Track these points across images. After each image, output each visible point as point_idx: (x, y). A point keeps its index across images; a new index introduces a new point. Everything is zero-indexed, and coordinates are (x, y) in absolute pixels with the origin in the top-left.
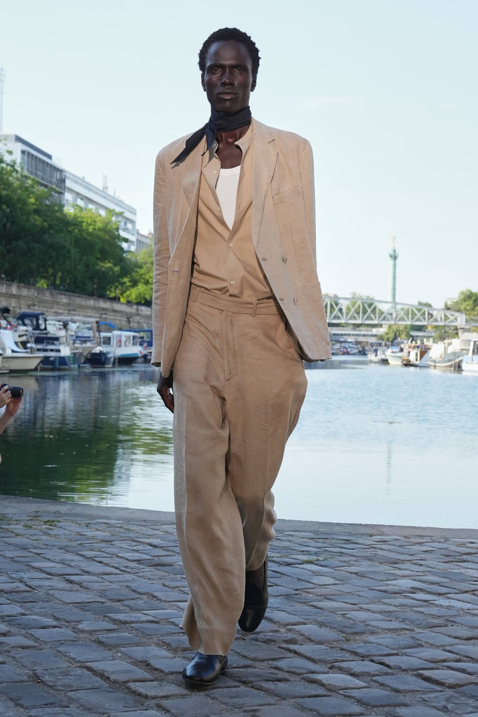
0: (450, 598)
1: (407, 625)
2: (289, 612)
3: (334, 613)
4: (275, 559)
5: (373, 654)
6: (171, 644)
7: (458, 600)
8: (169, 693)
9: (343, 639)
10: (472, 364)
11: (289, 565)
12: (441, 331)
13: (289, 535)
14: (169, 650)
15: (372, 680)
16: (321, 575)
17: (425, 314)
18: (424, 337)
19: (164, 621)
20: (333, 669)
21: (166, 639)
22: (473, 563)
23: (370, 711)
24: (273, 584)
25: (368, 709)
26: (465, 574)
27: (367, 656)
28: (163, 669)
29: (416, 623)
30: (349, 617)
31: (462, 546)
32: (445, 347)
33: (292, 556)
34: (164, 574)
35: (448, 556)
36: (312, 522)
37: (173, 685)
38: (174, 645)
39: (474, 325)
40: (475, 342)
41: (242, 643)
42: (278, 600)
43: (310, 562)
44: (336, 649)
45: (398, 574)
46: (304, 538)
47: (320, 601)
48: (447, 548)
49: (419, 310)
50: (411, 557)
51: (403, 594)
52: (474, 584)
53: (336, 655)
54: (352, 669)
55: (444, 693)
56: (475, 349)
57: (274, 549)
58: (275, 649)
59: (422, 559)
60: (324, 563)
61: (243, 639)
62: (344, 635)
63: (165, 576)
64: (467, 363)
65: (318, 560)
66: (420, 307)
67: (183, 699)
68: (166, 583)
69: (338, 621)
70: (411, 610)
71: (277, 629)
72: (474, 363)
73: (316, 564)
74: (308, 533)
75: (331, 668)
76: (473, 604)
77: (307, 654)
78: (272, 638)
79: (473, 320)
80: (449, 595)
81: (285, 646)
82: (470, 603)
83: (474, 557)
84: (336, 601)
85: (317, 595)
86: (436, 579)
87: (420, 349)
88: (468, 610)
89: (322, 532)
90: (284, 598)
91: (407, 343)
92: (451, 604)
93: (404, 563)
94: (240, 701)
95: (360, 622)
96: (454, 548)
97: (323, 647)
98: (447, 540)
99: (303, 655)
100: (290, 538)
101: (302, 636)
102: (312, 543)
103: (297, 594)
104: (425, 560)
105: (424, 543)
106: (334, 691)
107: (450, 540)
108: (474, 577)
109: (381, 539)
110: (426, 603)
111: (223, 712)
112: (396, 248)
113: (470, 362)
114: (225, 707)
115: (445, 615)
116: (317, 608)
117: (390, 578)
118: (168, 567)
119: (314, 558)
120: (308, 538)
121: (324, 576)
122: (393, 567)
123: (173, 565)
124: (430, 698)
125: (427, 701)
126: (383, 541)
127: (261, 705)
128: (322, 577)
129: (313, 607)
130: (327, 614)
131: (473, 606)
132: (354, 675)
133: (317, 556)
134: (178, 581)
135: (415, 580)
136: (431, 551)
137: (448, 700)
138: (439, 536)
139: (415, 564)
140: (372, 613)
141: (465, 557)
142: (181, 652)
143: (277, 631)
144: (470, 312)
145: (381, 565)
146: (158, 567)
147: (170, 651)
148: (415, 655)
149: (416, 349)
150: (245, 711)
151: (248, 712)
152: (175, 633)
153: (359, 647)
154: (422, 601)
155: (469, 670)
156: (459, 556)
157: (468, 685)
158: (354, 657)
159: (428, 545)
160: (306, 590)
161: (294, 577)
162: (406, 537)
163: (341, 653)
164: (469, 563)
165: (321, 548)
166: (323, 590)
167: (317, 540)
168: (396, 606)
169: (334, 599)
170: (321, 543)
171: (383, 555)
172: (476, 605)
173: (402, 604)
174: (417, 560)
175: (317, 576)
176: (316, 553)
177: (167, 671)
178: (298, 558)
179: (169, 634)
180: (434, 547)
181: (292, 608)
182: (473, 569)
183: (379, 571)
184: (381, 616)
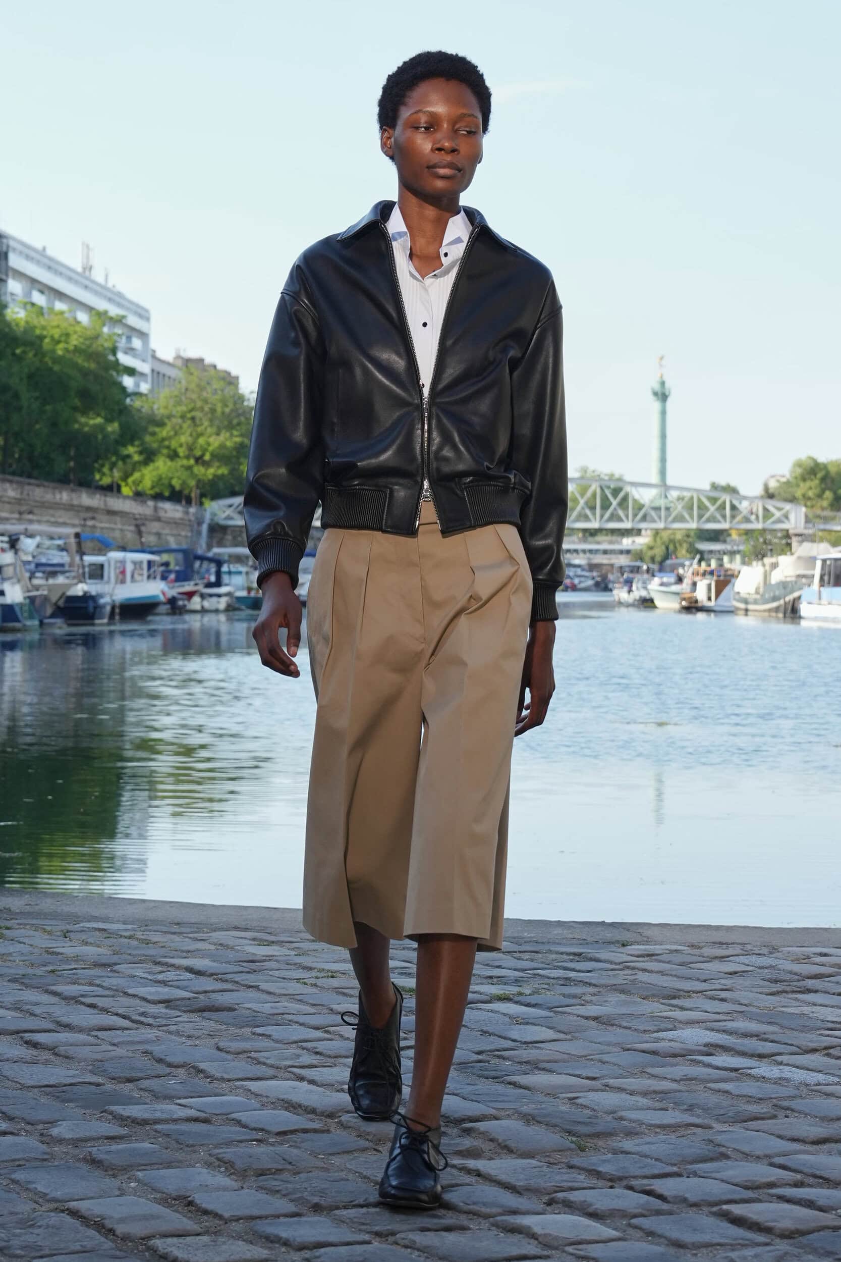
0: (781, 1063)
1: (698, 1116)
2: (466, 1096)
3: (555, 1096)
5: (632, 1174)
6: (233, 1163)
7: (797, 1067)
8: (232, 1257)
9: (573, 1146)
10: (820, 604)
12: (758, 540)
14: (231, 1174)
15: (630, 1225)
16: (527, 1024)
17: (725, 508)
18: (725, 553)
19: (220, 1117)
20: (554, 1205)
21: (225, 1153)
22: (827, 995)
26: (811, 1015)
27: (620, 1179)
28: (220, 1212)
29: (715, 1112)
30: (584, 1103)
31: (804, 961)
32: (766, 572)
34: (218, 1026)
35: (776, 981)
37: (240, 1243)
38: (239, 1165)
39: (822, 526)
40: (824, 561)
41: (374, 1158)
43: (504, 999)
44: (559, 1167)
45: (680, 1018)
47: (525, 1073)
48: (774, 967)
49: (713, 500)
50: (704, 984)
51: (690, 1057)
52: (828, 1036)
53: (558, 1178)
54: (590, 1205)
55: (772, 1248)
56: (825, 575)
59: (724, 987)
60: (533, 1000)
61: (375, 1150)
62: (574, 1139)
63: (220, 1030)
64: (810, 603)
65: (520, 994)
66: (715, 494)
68: (221, 1045)
69: (562, 1112)
70: (705, 1087)
72: (823, 602)
73: (516, 1003)
75: (549, 1203)
76: (826, 1074)
77: (503, 1178)
79: (818, 516)
80: (779, 1058)
81: (458, 1161)
82: (820, 1071)
83: (829, 982)
84: (557, 1074)
85: (520, 1063)
86: (753, 1027)
87: (715, 578)
88: (816, 1085)
89: (529, 940)
91: (691, 565)
92: (783, 1075)
93: (689, 997)
95: (605, 1113)
96: (787, 966)
97: (534, 1162)
98: (773, 950)
99: (494, 1178)
101: (491, 1143)
103: (480, 1061)
104: (732, 990)
105: (728, 957)
106: (556, 1248)
107: (780, 950)
108: (828, 1021)
109: (645, 950)
110: (733, 1074)
112: (665, 378)
113: (816, 600)
115: (773, 1096)
116: (521, 1087)
117: (663, 1026)
118: (225, 1013)
119: (512, 990)
121: (534, 1024)
122: (669, 1005)
123: (235, 1010)
124: (745, 1258)
126: (648, 955)
128: (530, 1028)
129: (512, 1086)
130: (541, 1098)
131: (824, 1077)
132: (594, 1215)
133: (520, 986)
134: (244, 1039)
135: (713, 1030)
136: (743, 972)
137: (780, 1260)
138: (758, 944)
139: (712, 998)
140: (628, 1095)
141: (810, 983)
142: (253, 1179)
144: (814, 502)
145: (645, 1002)
146: (206, 1014)
147: (232, 1177)
148: (714, 1175)
149: (708, 577)
152: (241, 1141)
153: (604, 1161)
154: (725, 1069)
155: (821, 1203)
156: (799, 981)
157: (819, 1231)
158: (594, 1181)
159: (737, 961)
160: (497, 1054)
161: (473, 1027)
162: (693, 946)
163: (569, 1173)
164: (818, 995)
165: (526, 970)
166: (531, 1051)
167: (518, 955)
168: (676, 1081)
169: (553, 1070)
170: (527, 960)
171: (648, 981)
172: (834, 1075)
173: (688, 1077)
174: (715, 990)
175: (519, 1026)
176: (516, 980)
177: (227, 1215)
178: (482, 991)
179: (229, 1143)
180: (748, 965)
181: (471, 1088)
182: (826, 1006)
183: (639, 1013)
184: (646, 1101)
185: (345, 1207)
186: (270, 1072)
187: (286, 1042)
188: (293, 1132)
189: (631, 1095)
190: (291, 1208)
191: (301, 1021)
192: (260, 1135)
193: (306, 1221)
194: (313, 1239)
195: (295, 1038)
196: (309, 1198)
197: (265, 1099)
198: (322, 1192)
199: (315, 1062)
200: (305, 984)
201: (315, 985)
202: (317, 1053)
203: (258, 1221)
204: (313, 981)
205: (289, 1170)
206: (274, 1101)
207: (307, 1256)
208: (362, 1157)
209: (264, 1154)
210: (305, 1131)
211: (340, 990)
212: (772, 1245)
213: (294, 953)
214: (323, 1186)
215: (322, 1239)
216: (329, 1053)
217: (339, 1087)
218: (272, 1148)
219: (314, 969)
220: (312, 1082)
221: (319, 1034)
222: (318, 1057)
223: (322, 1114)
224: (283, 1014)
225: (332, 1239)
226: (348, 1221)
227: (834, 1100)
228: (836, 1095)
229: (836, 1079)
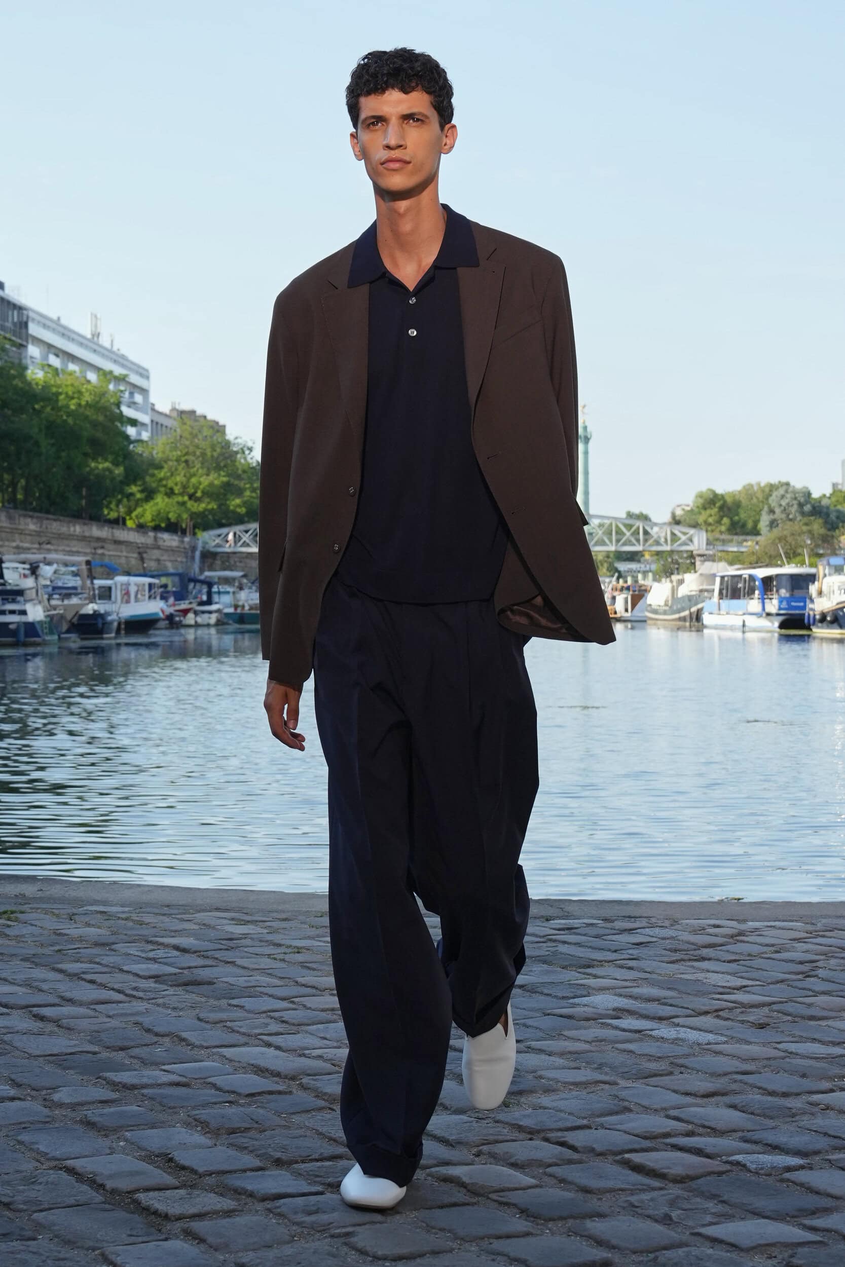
0: (678, 1025)
1: (606, 1074)
5: (548, 1128)
6: (208, 1123)
7: (691, 1028)
8: (205, 1209)
10: (719, 614)
12: (666, 560)
14: (206, 1133)
15: (545, 1174)
17: (638, 533)
18: (639, 572)
19: (198, 1081)
20: (482, 1157)
21: (201, 1114)
22: (718, 963)
23: (542, 1227)
25: (538, 1225)
26: (705, 981)
27: (538, 1132)
28: (196, 1168)
29: (621, 1070)
31: (700, 932)
32: (673, 588)
34: (198, 999)
35: (676, 951)
37: (212, 1195)
38: (214, 1124)
39: (720, 548)
40: (722, 578)
41: (328, 1116)
44: (486, 1121)
45: (592, 985)
48: (674, 938)
49: (629, 526)
50: (615, 954)
51: (601, 1021)
52: (718, 1000)
53: (485, 1132)
54: (512, 1156)
55: (666, 1192)
56: (723, 589)
59: (632, 957)
61: (330, 1109)
63: (201, 1002)
64: (711, 613)
66: (630, 521)
67: (228, 1220)
68: (202, 1016)
70: (613, 1047)
72: (722, 612)
75: (478, 1155)
76: (716, 1034)
77: (438, 1132)
79: (717, 540)
80: (676, 1020)
82: (711, 1032)
83: (720, 950)
86: (655, 992)
87: (631, 593)
88: (707, 1044)
91: (611, 580)
92: (680, 1036)
93: (602, 966)
94: (324, 1218)
95: (527, 1072)
96: (686, 936)
97: (464, 1117)
98: (675, 922)
99: (431, 1133)
104: (638, 960)
105: (636, 929)
106: (482, 1196)
107: (680, 922)
108: (718, 986)
109: (565, 924)
110: (637, 1035)
111: (296, 1239)
113: (716, 610)
114: (299, 1230)
115: (670, 1055)
117: (579, 992)
118: (206, 987)
122: (584, 974)
123: (215, 983)
124: (642, 1201)
125: (637, 1207)
126: (568, 929)
127: (359, 1225)
131: (716, 1037)
132: (514, 1165)
134: (221, 1010)
135: (621, 996)
136: (648, 942)
137: (673, 1203)
138: (662, 917)
139: (622, 967)
140: (547, 1056)
141: (705, 952)
142: (225, 1137)
144: (714, 528)
145: (565, 971)
146: (189, 988)
147: (207, 1135)
148: (618, 1127)
149: (625, 592)
150: (332, 1236)
151: (336, 1237)
152: (216, 1103)
153: (524, 1116)
154: (630, 1031)
155: (709, 1150)
156: (695, 950)
157: (706, 1176)
158: (516, 1135)
159: (644, 933)
162: (606, 920)
163: (494, 1127)
164: (711, 962)
168: (588, 1042)
171: (568, 952)
172: (722, 1035)
173: (599, 1038)
174: (624, 959)
177: (201, 1170)
179: (205, 1105)
180: (653, 937)
182: (718, 973)
183: (559, 981)
184: (562, 1061)
185: (303, 1162)
186: (243, 1039)
187: (257, 1012)
188: (260, 1094)
189: (550, 1055)
190: (257, 1163)
191: (270, 993)
192: (232, 1097)
193: (270, 1175)
194: (274, 1191)
195: (264, 1009)
196: (272, 1154)
197: (236, 1064)
198: (284, 1149)
199: (281, 1030)
200: (275, 959)
201: (283, 960)
202: (283, 1022)
203: (228, 1176)
204: (281, 956)
205: (256, 1129)
206: (245, 1065)
207: (269, 1206)
208: (319, 1116)
209: (233, 1114)
210: (271, 1093)
211: (305, 964)
212: (666, 1189)
213: (266, 931)
214: (285, 1143)
215: (282, 1190)
216: (294, 1021)
217: (301, 1052)
218: (242, 1109)
219: (283, 945)
220: (278, 1048)
221: (285, 1004)
222: (284, 1025)
223: (286, 1077)
224: (255, 987)
225: (290, 1190)
226: (305, 1173)
227: (721, 1059)
228: (724, 1053)
229: (724, 1039)
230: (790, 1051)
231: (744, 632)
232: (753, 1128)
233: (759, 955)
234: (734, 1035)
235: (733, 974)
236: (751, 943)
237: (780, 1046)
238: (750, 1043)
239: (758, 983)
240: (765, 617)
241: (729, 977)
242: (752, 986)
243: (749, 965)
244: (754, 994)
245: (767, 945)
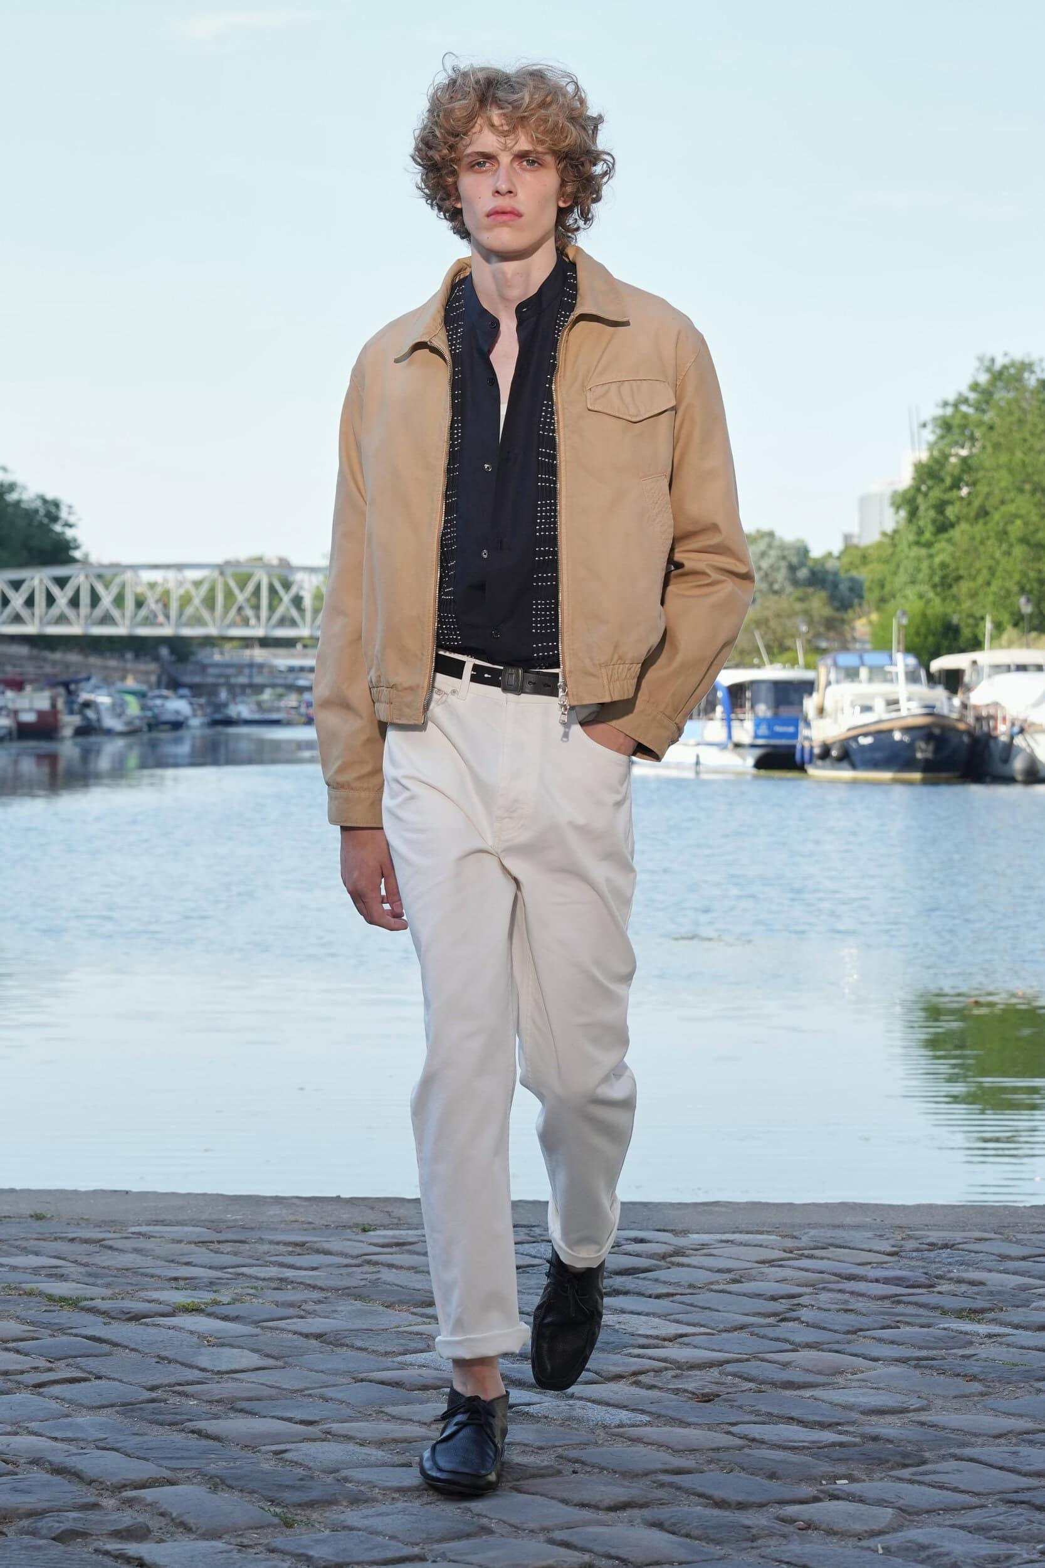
2: (130, 1452)
3: (254, 1449)
4: (98, 1303)
5: (356, 1560)
7: (594, 1402)
9: (276, 1520)
11: (135, 1318)
13: (140, 1233)
16: (223, 1345)
24: (90, 1373)
26: (617, 1326)
30: (295, 1459)
33: (143, 1294)
36: (204, 1195)
42: (102, 1417)
43: (193, 1310)
44: (254, 1551)
46: (179, 1242)
47: (216, 1417)
52: (638, 1356)
57: (96, 1276)
58: (87, 1555)
60: (231, 1311)
62: (278, 1510)
65: (216, 1303)
69: (262, 1472)
71: (92, 1499)
73: (210, 1315)
74: (191, 1229)
76: (633, 1410)
78: (79, 1526)
81: (113, 1546)
82: (624, 1407)
83: (644, 1279)
84: (260, 1417)
85: (210, 1402)
88: (619, 1426)
89: (229, 1224)
90: (117, 1412)
92: (574, 1413)
95: (324, 1472)
97: (219, 1545)
100: (141, 1244)
101: (161, 1518)
102: (203, 1255)
103: (153, 1401)
108: (639, 1335)
109: (393, 1237)
115: (557, 1444)
116: (208, 1437)
117: (413, 1345)
119: (207, 1296)
120: (190, 1243)
121: (232, 1346)
122: (422, 1315)
126: (398, 1244)
128: (227, 1351)
129: (196, 1436)
130: (235, 1451)
131: (633, 1415)
133: (215, 1292)
136: (528, 1266)
140: (357, 1446)
143: (95, 1506)
145: (390, 1311)
148: (469, 1558)
153: (317, 1541)
160: (179, 1389)
161: (147, 1351)
163: (267, 1560)
165: (225, 1268)
166: (226, 1385)
167: (215, 1246)
168: (425, 1424)
169: (256, 1411)
170: (228, 1253)
171: (397, 1282)
172: (643, 1412)
175: (211, 1348)
176: (211, 1283)
178: (161, 1299)
180: (535, 1257)
181: (138, 1439)
182: (639, 1314)
183: (383, 1328)
184: (383, 1453)
189: (361, 1445)
227: (640, 1448)
228: (644, 1440)
229: (645, 1418)
230: (751, 1436)
231: (697, 773)
232: (690, 1559)
233: (708, 1287)
234: (663, 1412)
235: (664, 1316)
236: (695, 1267)
237: (733, 1429)
238: (688, 1425)
239: (703, 1330)
240: (733, 750)
241: (657, 1320)
242: (694, 1335)
243: (689, 1302)
244: (695, 1347)
245: (719, 1271)
